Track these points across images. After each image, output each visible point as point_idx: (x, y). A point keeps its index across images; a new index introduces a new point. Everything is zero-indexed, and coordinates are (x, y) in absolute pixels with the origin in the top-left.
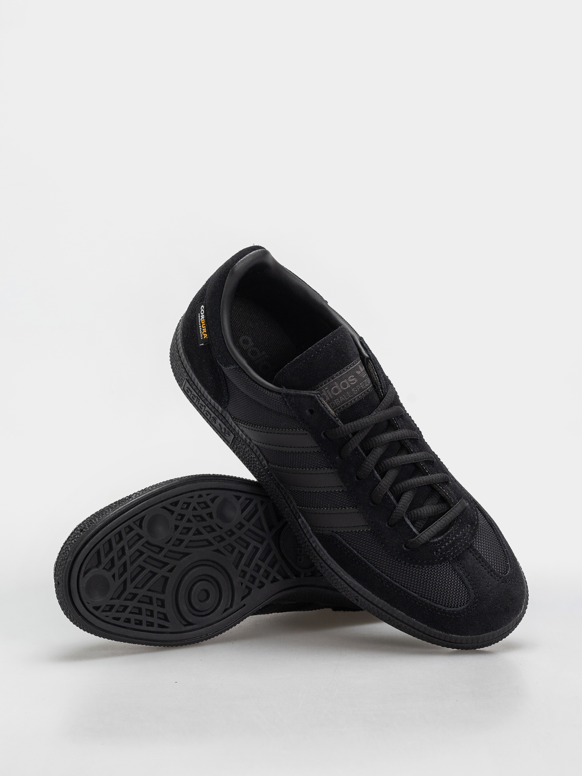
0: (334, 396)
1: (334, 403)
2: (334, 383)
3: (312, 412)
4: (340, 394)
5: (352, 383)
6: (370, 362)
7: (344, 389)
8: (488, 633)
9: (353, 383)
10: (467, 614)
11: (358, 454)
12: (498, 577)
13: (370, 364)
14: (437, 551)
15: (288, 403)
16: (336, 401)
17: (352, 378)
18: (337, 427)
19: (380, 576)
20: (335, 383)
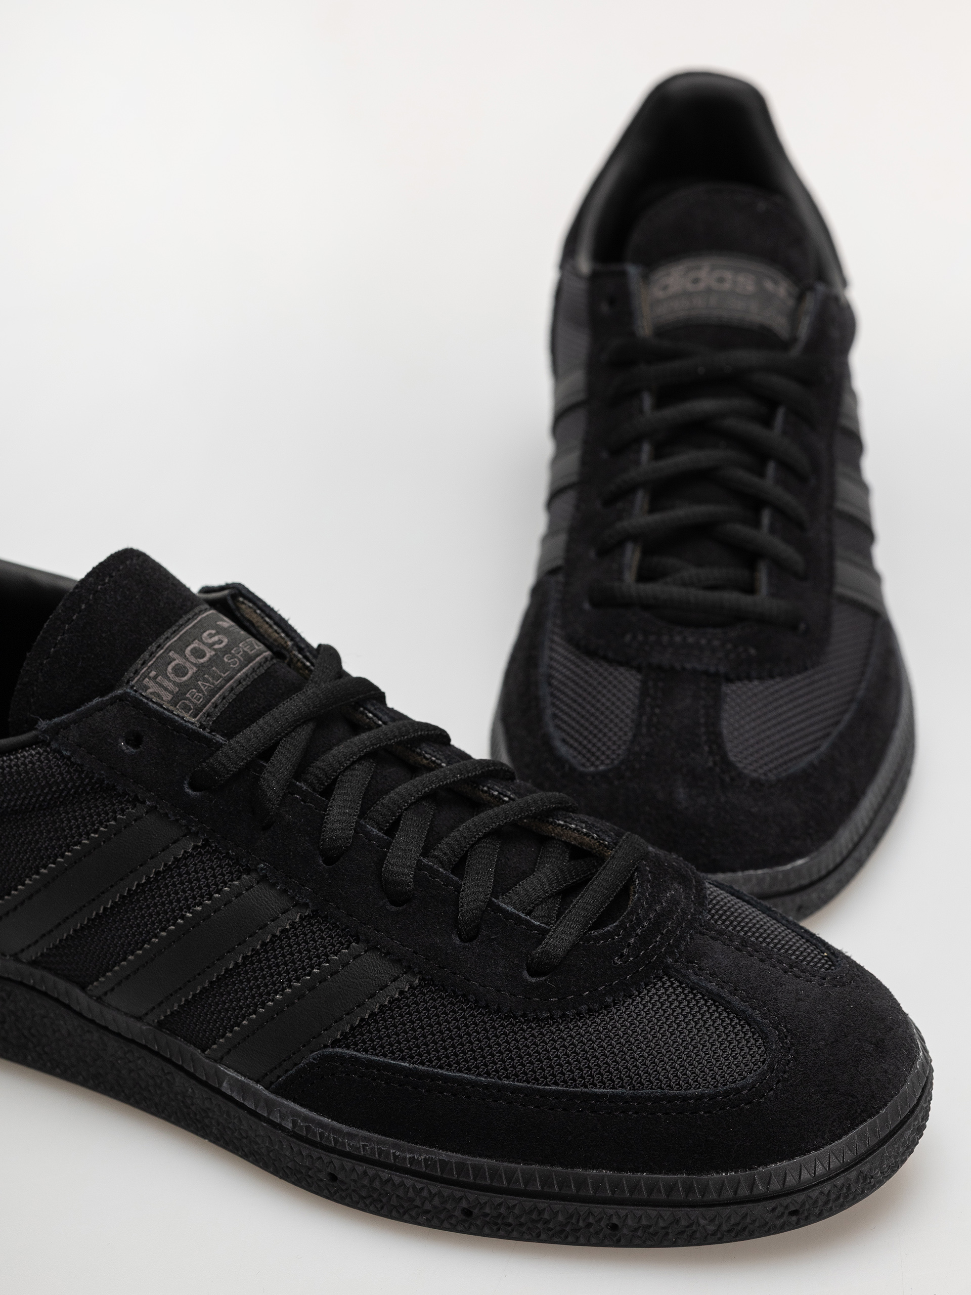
0: (179, 685)
1: (187, 702)
2: (169, 656)
3: (135, 740)
4: (195, 677)
5: (216, 646)
6: (243, 603)
7: (202, 661)
8: (857, 1125)
9: (221, 646)
10: (780, 1085)
11: (302, 800)
12: (815, 976)
13: (243, 607)
14: (621, 956)
15: (66, 750)
16: (192, 697)
17: (211, 636)
18: (218, 750)
19: (499, 1091)
20: (171, 654)
